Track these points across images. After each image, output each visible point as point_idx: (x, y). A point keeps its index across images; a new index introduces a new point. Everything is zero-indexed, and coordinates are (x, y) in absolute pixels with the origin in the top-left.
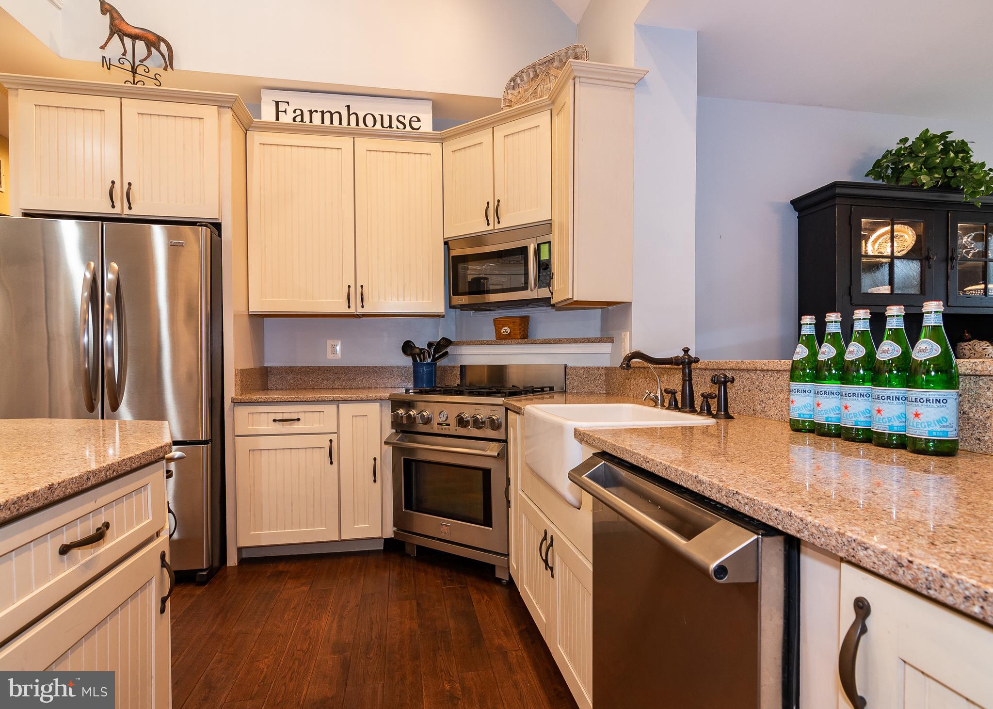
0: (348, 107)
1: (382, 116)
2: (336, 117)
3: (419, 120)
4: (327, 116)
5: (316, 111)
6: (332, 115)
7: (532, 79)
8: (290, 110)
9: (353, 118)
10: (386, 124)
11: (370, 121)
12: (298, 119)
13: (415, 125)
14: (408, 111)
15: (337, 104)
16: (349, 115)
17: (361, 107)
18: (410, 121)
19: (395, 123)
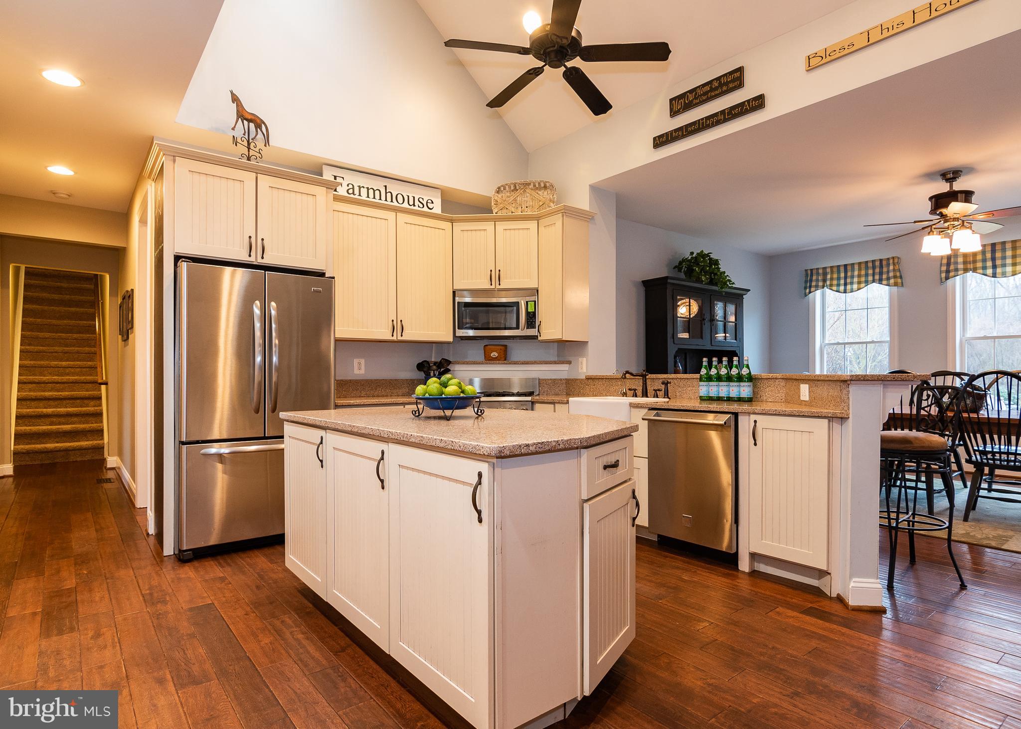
0: (386, 186)
1: (408, 196)
2: (377, 193)
3: (432, 203)
4: (371, 192)
5: (364, 187)
6: (374, 191)
7: (513, 191)
8: (345, 184)
9: (389, 195)
10: (411, 202)
11: (400, 199)
12: (351, 191)
13: (430, 206)
14: (426, 195)
15: (378, 184)
16: (386, 193)
17: (394, 188)
18: (427, 202)
19: (417, 203)
